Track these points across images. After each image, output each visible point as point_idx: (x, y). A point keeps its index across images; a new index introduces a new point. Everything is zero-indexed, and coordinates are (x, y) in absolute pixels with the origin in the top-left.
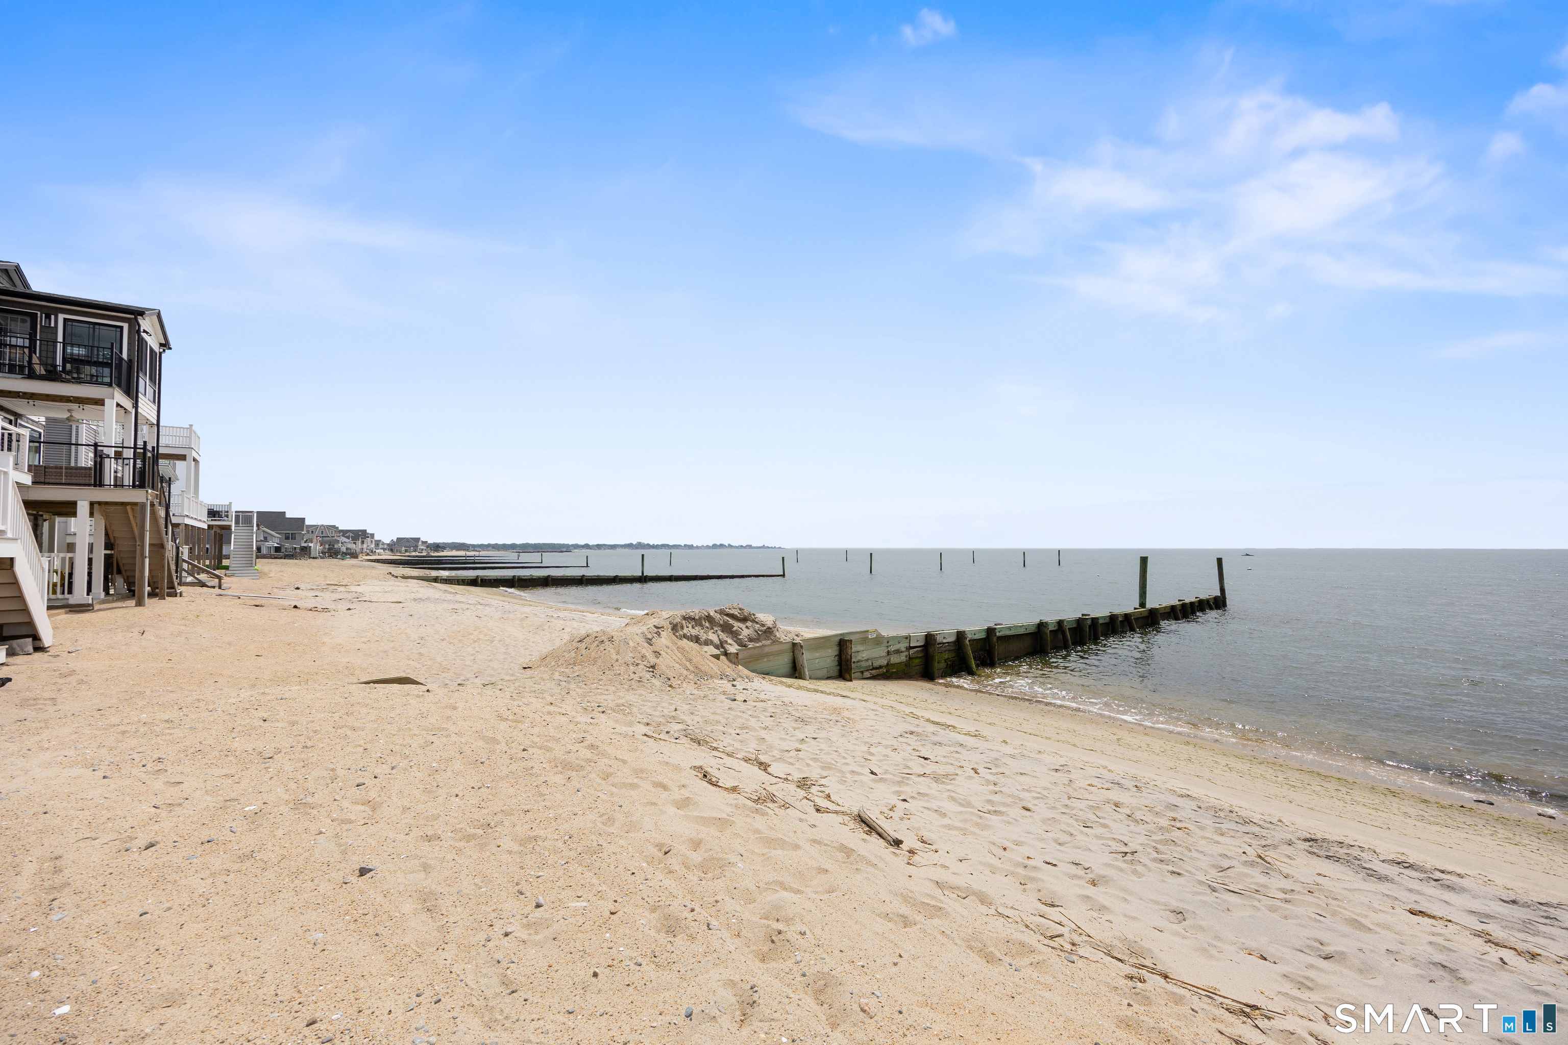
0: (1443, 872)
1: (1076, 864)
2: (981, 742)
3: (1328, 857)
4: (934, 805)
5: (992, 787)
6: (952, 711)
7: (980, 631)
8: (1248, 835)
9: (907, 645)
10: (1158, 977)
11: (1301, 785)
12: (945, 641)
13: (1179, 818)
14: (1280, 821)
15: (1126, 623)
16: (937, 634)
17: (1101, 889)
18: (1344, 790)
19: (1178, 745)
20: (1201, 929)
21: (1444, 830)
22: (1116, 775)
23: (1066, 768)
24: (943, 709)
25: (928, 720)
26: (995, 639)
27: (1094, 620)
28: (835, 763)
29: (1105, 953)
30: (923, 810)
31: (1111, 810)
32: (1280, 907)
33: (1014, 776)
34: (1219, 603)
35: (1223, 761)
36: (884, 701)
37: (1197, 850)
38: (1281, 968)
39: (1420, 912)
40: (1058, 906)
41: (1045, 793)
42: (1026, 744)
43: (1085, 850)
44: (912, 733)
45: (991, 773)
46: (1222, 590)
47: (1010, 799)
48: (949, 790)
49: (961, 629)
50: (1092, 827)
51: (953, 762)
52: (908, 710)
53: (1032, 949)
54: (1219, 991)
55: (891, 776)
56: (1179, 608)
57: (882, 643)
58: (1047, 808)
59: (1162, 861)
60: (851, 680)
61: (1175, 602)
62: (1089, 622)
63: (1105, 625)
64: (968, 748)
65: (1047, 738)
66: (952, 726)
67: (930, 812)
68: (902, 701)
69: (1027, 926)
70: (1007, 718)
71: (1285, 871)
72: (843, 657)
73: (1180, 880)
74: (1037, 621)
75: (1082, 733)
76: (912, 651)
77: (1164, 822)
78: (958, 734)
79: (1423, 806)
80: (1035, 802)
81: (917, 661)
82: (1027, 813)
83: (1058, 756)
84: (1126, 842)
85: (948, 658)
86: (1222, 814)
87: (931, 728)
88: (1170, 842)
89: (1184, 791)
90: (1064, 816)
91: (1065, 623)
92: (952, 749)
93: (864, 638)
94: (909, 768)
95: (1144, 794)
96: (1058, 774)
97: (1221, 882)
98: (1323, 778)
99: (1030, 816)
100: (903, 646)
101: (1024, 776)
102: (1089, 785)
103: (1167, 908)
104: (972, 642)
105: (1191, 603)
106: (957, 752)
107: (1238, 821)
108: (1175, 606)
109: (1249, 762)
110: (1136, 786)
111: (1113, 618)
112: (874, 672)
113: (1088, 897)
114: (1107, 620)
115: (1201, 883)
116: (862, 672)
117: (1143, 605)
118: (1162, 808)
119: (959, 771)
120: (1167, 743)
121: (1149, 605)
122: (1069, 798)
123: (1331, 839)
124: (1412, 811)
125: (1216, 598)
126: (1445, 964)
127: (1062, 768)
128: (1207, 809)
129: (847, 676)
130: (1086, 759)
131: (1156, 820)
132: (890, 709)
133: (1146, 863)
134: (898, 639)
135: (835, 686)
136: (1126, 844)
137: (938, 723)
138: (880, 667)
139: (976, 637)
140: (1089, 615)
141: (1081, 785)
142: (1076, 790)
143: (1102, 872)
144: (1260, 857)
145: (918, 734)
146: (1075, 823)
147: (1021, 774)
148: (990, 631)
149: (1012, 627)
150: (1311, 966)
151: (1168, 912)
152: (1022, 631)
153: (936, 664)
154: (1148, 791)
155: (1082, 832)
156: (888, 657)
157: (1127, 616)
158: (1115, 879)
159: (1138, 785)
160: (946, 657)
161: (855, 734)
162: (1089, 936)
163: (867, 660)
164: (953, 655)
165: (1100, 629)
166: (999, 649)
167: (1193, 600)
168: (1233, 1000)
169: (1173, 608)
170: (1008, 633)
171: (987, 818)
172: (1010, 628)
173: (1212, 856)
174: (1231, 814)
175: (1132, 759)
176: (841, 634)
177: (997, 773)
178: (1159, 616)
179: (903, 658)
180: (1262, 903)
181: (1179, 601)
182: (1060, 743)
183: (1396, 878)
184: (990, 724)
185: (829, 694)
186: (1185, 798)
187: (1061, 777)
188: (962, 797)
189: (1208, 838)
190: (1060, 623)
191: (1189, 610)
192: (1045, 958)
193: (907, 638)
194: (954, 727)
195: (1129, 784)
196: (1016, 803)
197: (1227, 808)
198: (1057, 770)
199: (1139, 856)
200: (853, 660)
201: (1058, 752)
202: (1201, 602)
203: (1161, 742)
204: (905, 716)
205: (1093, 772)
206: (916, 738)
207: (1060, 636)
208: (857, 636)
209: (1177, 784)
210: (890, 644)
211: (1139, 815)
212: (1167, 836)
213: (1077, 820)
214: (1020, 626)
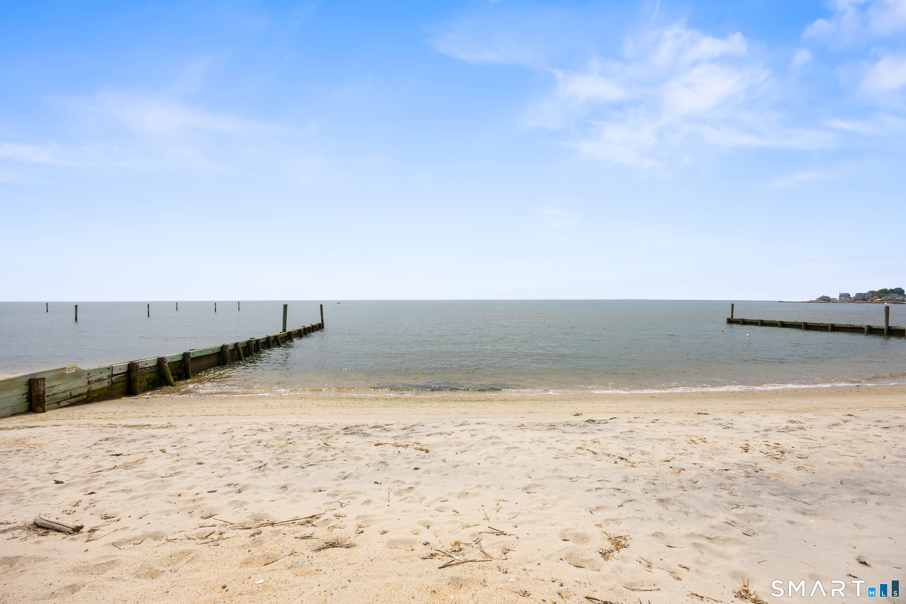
0: (387, 425)
1: (230, 485)
2: (171, 430)
3: (351, 434)
4: (122, 487)
5: (177, 458)
6: (149, 414)
7: (177, 356)
8: (321, 435)
9: (110, 374)
10: (269, 526)
11: (346, 405)
12: (146, 366)
13: (291, 438)
14: (336, 424)
15: (275, 341)
16: (139, 362)
17: (244, 493)
18: (361, 402)
19: (297, 400)
20: (295, 490)
21: (390, 408)
22: (261, 425)
23: (231, 430)
24: (142, 414)
25: (126, 426)
26: (189, 360)
27: (257, 341)
28: (11, 488)
29: (240, 529)
30: (109, 494)
31: (255, 446)
32: (330, 464)
33: (194, 446)
34: (320, 327)
35: (316, 403)
36: (82, 421)
37: (298, 451)
38: (326, 492)
39: (378, 444)
40: (214, 515)
41: (215, 449)
42: (206, 422)
43: (237, 474)
44: (107, 439)
45: (176, 449)
46: (322, 320)
47: (189, 461)
48: (137, 471)
49: (161, 356)
50: (243, 460)
51: (143, 451)
52: (105, 423)
53: (189, 552)
54: (298, 517)
55: (80, 479)
56: (302, 330)
57: (81, 376)
58: (215, 458)
59: (279, 464)
60: (44, 411)
61: (301, 328)
62: (254, 342)
63: (264, 343)
64: (159, 437)
65: (221, 415)
66: (147, 425)
67: (117, 494)
68: (100, 417)
69: (189, 539)
70: (194, 409)
71: (334, 446)
72: (34, 394)
73: (288, 469)
74: (220, 345)
75: (245, 407)
76: (114, 378)
77: (283, 443)
78: (152, 430)
79: (385, 402)
80: (207, 457)
81: (120, 385)
82: (201, 466)
83: (227, 425)
84: (261, 461)
85: (150, 378)
86: (311, 429)
87: (128, 431)
88: (285, 452)
89: (296, 423)
90: (226, 459)
91: (239, 345)
92: (144, 441)
93: (61, 374)
94: (100, 466)
95: (275, 431)
96: (226, 435)
97: (307, 462)
98: (355, 399)
99: (202, 467)
100: (105, 375)
101: (202, 444)
102: (244, 436)
103: (279, 487)
104: (170, 364)
105: (309, 328)
106: (149, 442)
107: (318, 430)
108: (301, 329)
109: (328, 400)
110: (271, 428)
111: (268, 339)
112: (73, 400)
113: (234, 501)
114: (265, 340)
115: (297, 467)
116: (59, 403)
117: (284, 330)
118: (283, 436)
119: (149, 456)
120: (292, 400)
121: (288, 330)
122: (231, 447)
123: (353, 425)
124: (382, 404)
125: (319, 324)
126: (383, 461)
127: (228, 431)
128: (305, 428)
129: (40, 409)
130: (244, 421)
131: (279, 443)
132: (87, 426)
133: (271, 468)
134: (100, 371)
135: (22, 420)
136: (261, 462)
137: (134, 426)
138: (80, 395)
139: (174, 360)
140: (254, 338)
141: (239, 437)
142: (235, 441)
143: (244, 483)
144: (325, 444)
145: (113, 439)
146: (232, 461)
147: (199, 442)
148: (186, 355)
149: (202, 351)
150: (339, 485)
151: (279, 489)
152: (210, 352)
153: (138, 384)
154: (277, 429)
155: (236, 465)
156: (89, 386)
157: (276, 337)
158: (252, 484)
159: (272, 427)
160: (148, 377)
161: (41, 456)
162: (232, 524)
163: (65, 392)
164: (155, 375)
165: (260, 346)
166: (192, 366)
167: (309, 326)
168: (304, 518)
169: (300, 330)
170: (200, 354)
171: (168, 480)
172: (201, 352)
173: (305, 451)
174: (316, 428)
175: (272, 414)
176: (31, 375)
177: (181, 448)
178: (293, 335)
179: (105, 384)
180: (323, 465)
181: (303, 327)
182: (230, 416)
183: (373, 433)
184: (180, 416)
185: (13, 428)
186: (295, 427)
187: (228, 436)
188: (148, 473)
189: (304, 443)
190: (236, 345)
191: (307, 331)
192: (198, 553)
193: (109, 369)
194: (149, 425)
195: (267, 428)
196: (193, 462)
197: (314, 425)
198: (224, 433)
199: (269, 466)
200: (46, 395)
201: (227, 422)
202: (313, 326)
203: (288, 401)
204: (102, 428)
205: (246, 427)
206: (111, 442)
207: (236, 353)
208: (52, 374)
209: (292, 421)
210: (90, 375)
211: (271, 443)
212: (284, 449)
213: (234, 459)
214: (209, 350)
